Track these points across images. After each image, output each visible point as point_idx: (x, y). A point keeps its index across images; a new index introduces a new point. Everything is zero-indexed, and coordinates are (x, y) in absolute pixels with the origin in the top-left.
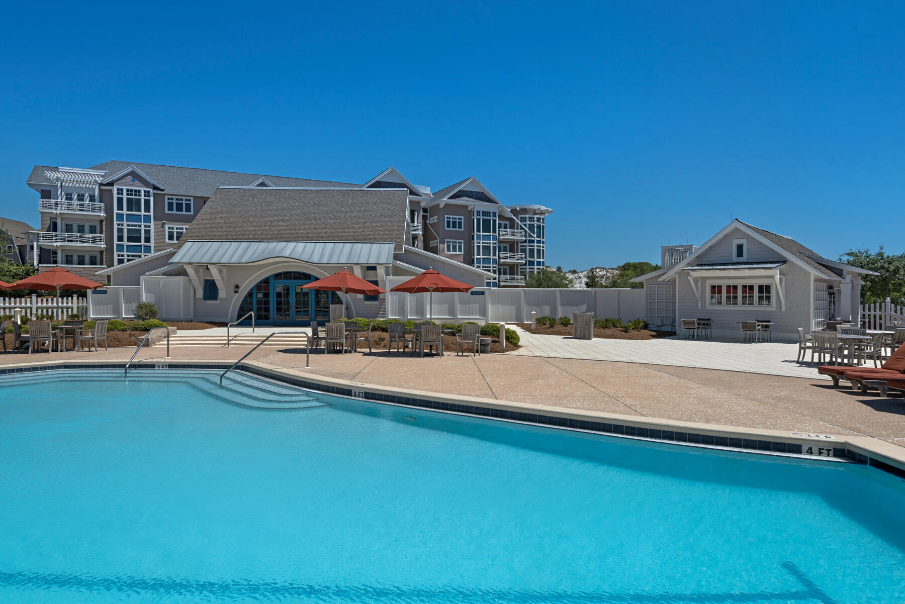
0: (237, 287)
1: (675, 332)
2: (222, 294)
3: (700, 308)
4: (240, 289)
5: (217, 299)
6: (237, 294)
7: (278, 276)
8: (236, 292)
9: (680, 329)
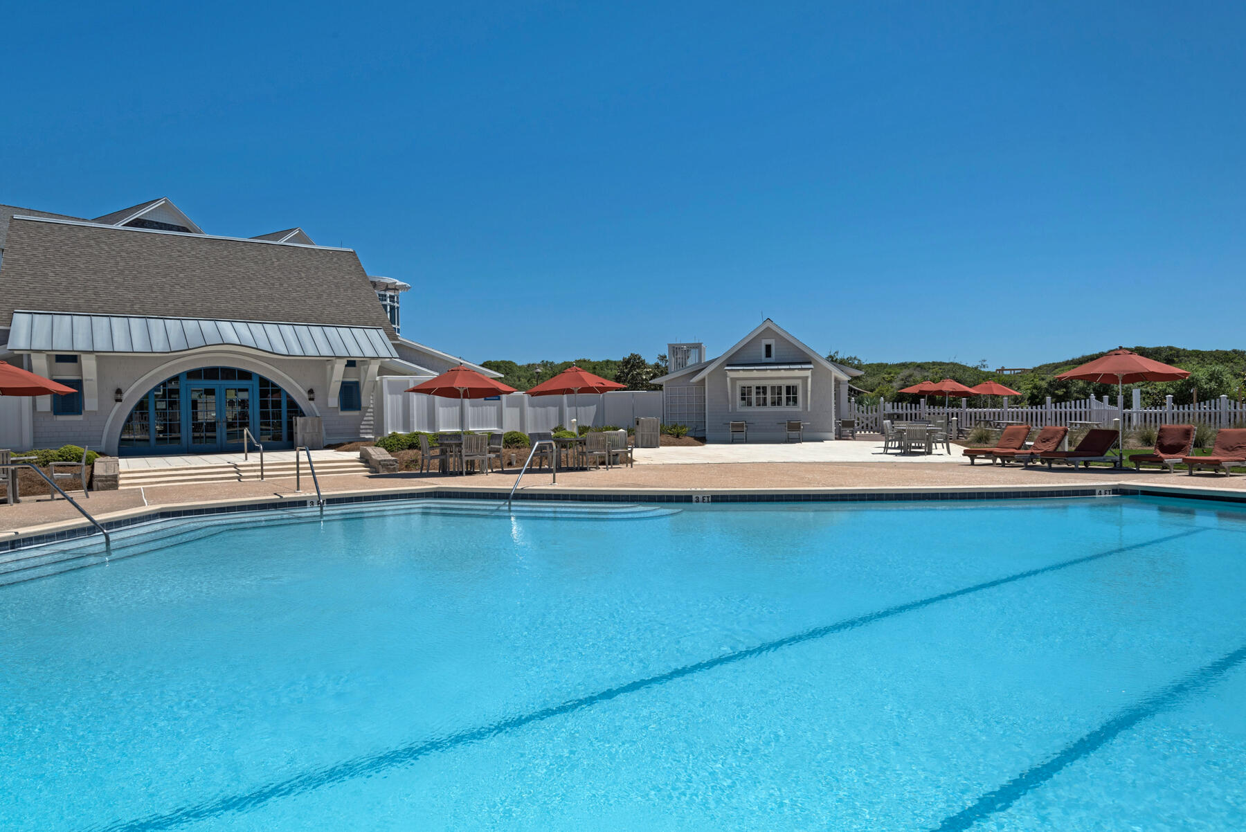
0: (119, 391)
1: (705, 437)
2: (91, 402)
3: (730, 411)
4: (125, 396)
5: (79, 413)
6: (119, 404)
7: (193, 374)
8: (118, 400)
9: (708, 434)
